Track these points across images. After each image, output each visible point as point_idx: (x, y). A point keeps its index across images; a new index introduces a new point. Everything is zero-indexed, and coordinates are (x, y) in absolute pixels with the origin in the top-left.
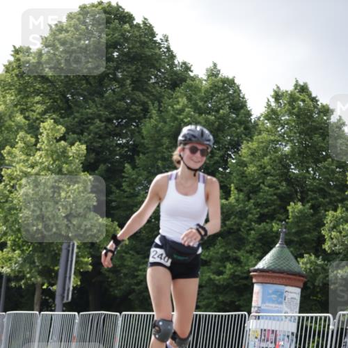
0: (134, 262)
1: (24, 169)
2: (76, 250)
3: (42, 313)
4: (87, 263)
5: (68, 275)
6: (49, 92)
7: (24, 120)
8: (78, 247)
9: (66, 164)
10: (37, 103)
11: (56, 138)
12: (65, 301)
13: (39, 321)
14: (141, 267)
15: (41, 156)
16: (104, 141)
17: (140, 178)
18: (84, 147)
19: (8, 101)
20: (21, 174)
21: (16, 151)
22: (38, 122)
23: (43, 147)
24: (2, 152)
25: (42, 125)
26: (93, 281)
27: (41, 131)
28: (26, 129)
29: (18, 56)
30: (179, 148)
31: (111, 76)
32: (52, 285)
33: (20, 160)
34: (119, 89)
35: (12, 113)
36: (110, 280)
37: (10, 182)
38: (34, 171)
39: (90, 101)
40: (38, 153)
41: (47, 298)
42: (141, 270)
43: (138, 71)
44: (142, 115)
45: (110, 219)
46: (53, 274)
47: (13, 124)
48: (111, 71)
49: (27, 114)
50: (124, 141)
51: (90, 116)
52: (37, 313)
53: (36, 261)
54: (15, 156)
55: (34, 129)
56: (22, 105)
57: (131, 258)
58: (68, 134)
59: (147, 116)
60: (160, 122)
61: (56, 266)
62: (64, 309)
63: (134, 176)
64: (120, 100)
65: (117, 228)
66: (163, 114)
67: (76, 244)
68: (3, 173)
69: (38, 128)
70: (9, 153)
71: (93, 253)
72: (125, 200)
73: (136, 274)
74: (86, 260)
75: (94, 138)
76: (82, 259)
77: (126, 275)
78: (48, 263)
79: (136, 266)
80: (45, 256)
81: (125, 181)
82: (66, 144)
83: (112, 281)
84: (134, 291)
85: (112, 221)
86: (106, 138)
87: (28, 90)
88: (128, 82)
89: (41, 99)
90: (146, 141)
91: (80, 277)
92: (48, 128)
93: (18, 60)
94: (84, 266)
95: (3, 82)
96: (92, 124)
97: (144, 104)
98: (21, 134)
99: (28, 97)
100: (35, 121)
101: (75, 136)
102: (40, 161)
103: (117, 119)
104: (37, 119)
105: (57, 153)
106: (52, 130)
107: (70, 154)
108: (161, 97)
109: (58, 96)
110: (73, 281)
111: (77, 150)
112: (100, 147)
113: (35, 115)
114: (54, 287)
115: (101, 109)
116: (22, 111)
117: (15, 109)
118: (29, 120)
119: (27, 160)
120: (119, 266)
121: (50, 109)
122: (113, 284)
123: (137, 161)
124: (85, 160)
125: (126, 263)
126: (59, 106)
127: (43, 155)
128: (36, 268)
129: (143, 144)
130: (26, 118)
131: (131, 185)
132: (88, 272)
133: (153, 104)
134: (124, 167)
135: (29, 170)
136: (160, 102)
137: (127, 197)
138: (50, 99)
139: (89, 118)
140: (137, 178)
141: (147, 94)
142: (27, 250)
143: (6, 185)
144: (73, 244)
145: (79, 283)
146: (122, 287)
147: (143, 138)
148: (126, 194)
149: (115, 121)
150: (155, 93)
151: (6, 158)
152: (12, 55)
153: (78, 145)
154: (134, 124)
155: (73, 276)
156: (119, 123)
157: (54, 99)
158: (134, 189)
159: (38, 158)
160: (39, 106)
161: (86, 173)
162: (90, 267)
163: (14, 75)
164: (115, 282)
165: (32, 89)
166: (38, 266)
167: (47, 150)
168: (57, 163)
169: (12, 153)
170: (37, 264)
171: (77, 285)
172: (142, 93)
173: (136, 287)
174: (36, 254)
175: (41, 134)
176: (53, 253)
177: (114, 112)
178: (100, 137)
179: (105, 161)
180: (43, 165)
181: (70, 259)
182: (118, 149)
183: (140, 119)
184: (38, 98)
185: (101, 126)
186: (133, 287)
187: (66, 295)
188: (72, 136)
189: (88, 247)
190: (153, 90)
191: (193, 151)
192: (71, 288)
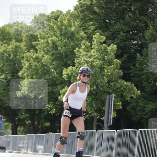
0: (143, 103)
1: (86, 59)
2: (113, 99)
3: (98, 131)
4: (119, 105)
5: (110, 112)
6: (97, 19)
7: (84, 34)
8: (115, 97)
9: (107, 55)
10: (91, 25)
11: (101, 42)
12: (109, 125)
13: (97, 135)
14: (147, 106)
15: (94, 52)
16: (126, 43)
17: (145, 60)
18: (115, 46)
19: (76, 25)
20: (84, 62)
21: (81, 50)
22: (92, 35)
23: (95, 47)
24: (74, 51)
25: (94, 36)
26: (123, 114)
27: (93, 39)
28: (86, 38)
29: (80, 1)
30: (79, 75)
31: (128, 9)
32: (102, 117)
33: (84, 54)
34: (133, 16)
35: (78, 31)
36: (131, 113)
37: (79, 66)
38: (91, 60)
39: (118, 23)
40: (92, 51)
41: (100, 123)
42: (147, 107)
43: (142, 6)
44: (145, 28)
45: (130, 82)
46: (102, 111)
47: (79, 36)
48: (128, 7)
49: (86, 31)
50: (136, 42)
51: (118, 30)
52: (96, 131)
53: (94, 105)
54: (81, 53)
55: (90, 39)
56: (84, 26)
57: (142, 102)
58: (107, 40)
59: (148, 29)
60: (154, 31)
61: (104, 107)
62: (109, 129)
63: (141, 60)
64: (133, 21)
65: (134, 87)
66: (155, 27)
67: (113, 96)
68: (75, 62)
69: (92, 38)
70: (78, 51)
71: (122, 100)
72: (138, 72)
73: (144, 109)
74: (119, 103)
75: (120, 41)
76: (116, 103)
77: (139, 110)
78: (100, 106)
79: (144, 106)
80: (98, 102)
81: (137, 62)
82: (106, 45)
83: (133, 114)
84: (144, 118)
85: (131, 83)
86: (126, 41)
87: (86, 18)
88: (137, 12)
89: (93, 23)
90: (147, 42)
91: (116, 112)
92: (97, 38)
93: (81, 3)
94: (118, 107)
95: (74, 16)
96: (119, 34)
97: (146, 22)
98: (83, 41)
99: (86, 22)
100: (90, 35)
101: (111, 41)
102: (94, 54)
103: (132, 31)
104: (91, 33)
105: (102, 50)
106: (99, 38)
107: (109, 50)
108: (154, 19)
109: (101, 21)
110: (113, 115)
111: (112, 48)
112: (124, 46)
113: (90, 31)
114: (103, 118)
115: (123, 26)
116: (84, 30)
117: (80, 29)
118: (87, 34)
119: (87, 54)
120: (136, 106)
121: (97, 28)
122: (133, 115)
123: (143, 52)
124: (116, 53)
125: (139, 104)
126: (102, 26)
127: (95, 51)
128: (94, 109)
129: (146, 43)
130: (86, 33)
131: (140, 64)
132: (120, 109)
133: (150, 22)
134: (137, 55)
135: (88, 59)
136: (154, 21)
137: (139, 71)
138: (97, 23)
139: (117, 31)
140: (143, 61)
141: (147, 17)
142: (89, 100)
143: (77, 68)
144: (112, 96)
145: (116, 115)
146: (137, 116)
147: (146, 40)
148: (138, 69)
149: (131, 32)
150: (151, 16)
151: (77, 54)
152: (78, 1)
153: (113, 45)
154: (141, 33)
155: (112, 112)
156: (133, 33)
157: (99, 23)
158: (142, 66)
159: (92, 53)
160: (92, 26)
161: (117, 59)
162: (121, 107)
163: (79, 12)
164: (134, 114)
165: (88, 18)
166: (95, 108)
167: (97, 49)
168: (102, 55)
169: (79, 51)
170: (94, 106)
171: (115, 116)
172: (145, 17)
173: (145, 116)
174: (94, 101)
175: (93, 41)
176: (102, 100)
177: (130, 27)
178: (124, 41)
179: (126, 53)
180: (95, 57)
181: (111, 104)
182: (133, 46)
183: (144, 30)
184: (91, 23)
185: (124, 35)
186: (143, 116)
187: (109, 122)
188: (109, 41)
189: (119, 97)
190: (150, 15)
191: (84, 76)
192: (112, 118)
